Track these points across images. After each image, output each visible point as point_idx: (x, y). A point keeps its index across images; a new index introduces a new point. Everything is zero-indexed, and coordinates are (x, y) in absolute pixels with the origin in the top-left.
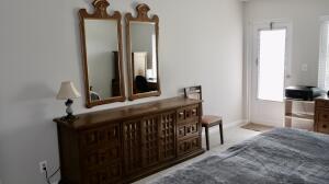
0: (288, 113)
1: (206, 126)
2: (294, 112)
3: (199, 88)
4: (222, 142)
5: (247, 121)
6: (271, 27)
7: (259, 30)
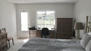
0: (30, 34)
1: (9, 40)
2: (31, 33)
3: (5, 29)
4: (13, 44)
5: (19, 37)
6: (24, 11)
7: (21, 12)
